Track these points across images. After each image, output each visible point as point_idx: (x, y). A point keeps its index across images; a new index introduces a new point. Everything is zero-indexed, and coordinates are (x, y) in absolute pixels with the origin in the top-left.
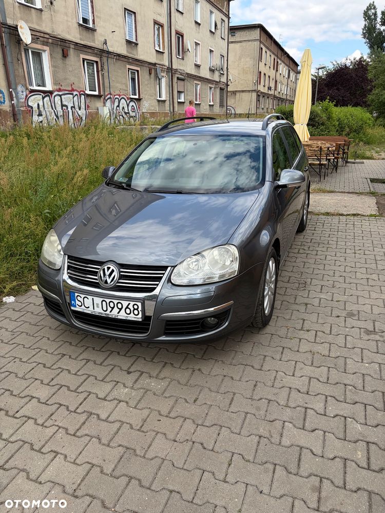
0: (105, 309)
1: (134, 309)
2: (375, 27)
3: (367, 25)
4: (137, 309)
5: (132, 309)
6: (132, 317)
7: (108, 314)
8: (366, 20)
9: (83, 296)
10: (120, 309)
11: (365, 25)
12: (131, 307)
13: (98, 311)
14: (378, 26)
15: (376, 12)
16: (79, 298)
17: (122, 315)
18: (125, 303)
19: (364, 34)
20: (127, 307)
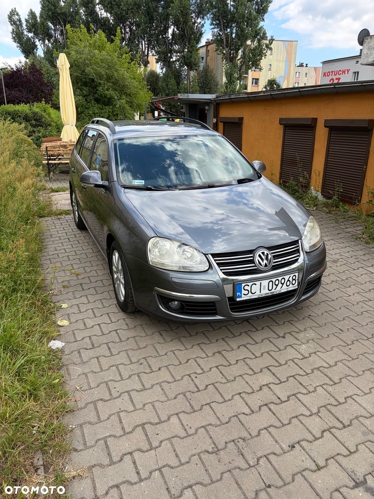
0: (270, 288)
1: (293, 280)
2: (23, 33)
3: (15, 30)
4: (295, 280)
5: (291, 280)
6: (291, 288)
7: (273, 292)
8: (12, 25)
9: (250, 284)
10: (283, 284)
11: (13, 29)
12: (291, 279)
13: (265, 292)
14: (25, 33)
15: (20, 18)
16: (246, 288)
17: (284, 289)
18: (287, 277)
19: (14, 38)
20: (288, 280)
